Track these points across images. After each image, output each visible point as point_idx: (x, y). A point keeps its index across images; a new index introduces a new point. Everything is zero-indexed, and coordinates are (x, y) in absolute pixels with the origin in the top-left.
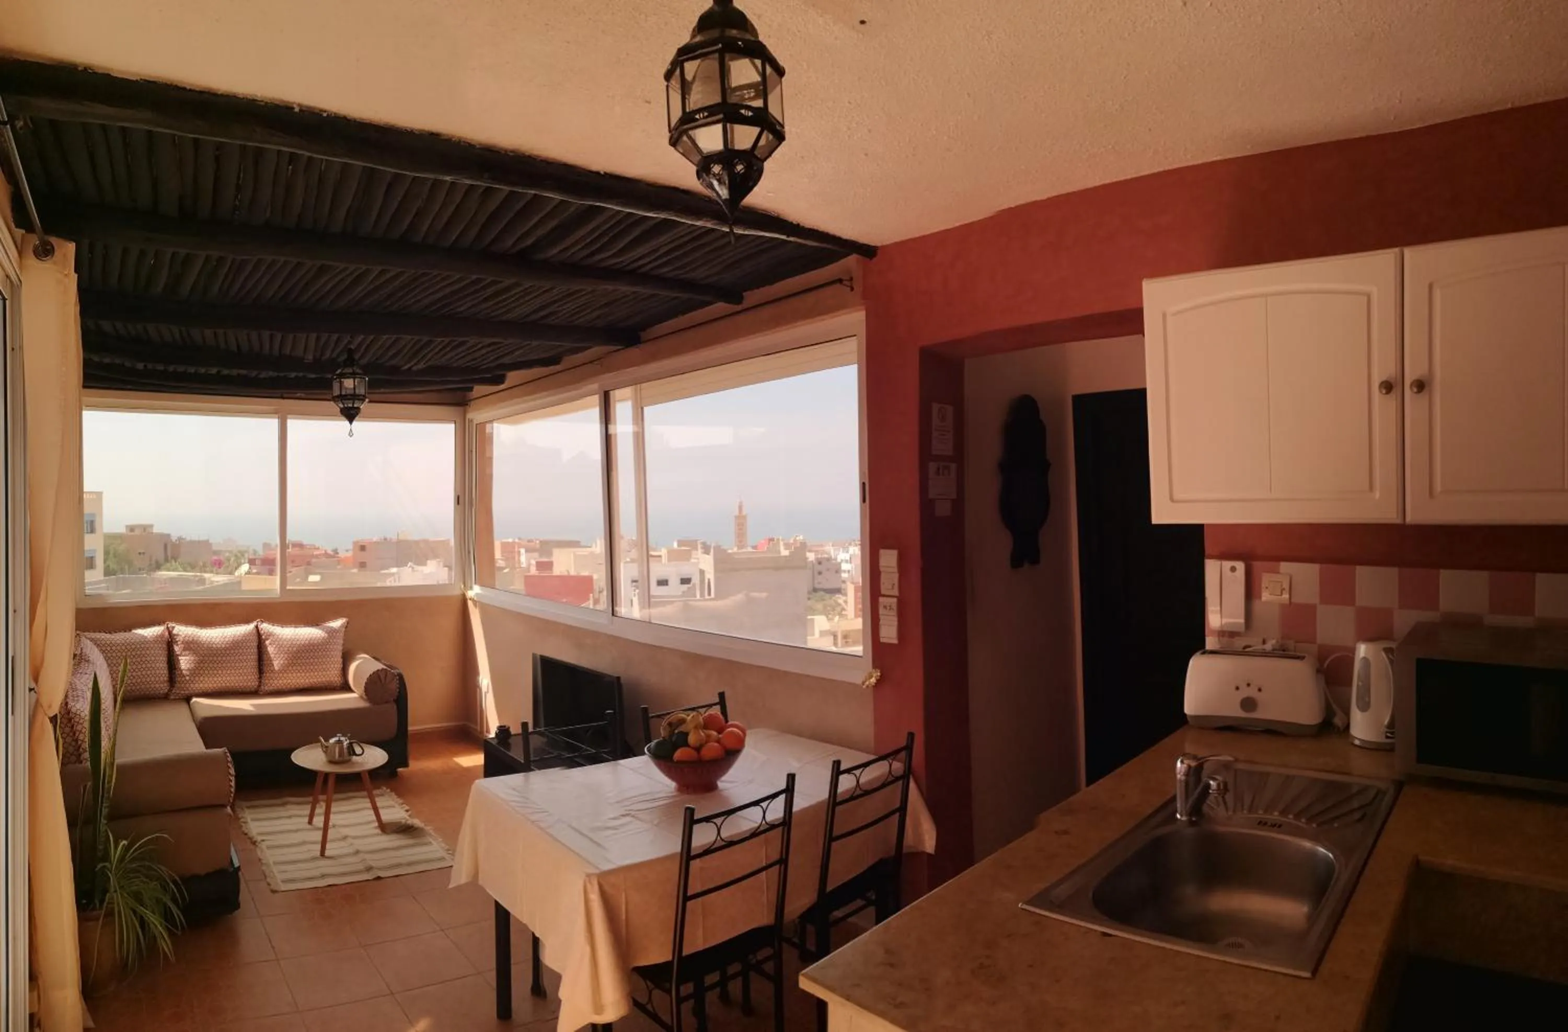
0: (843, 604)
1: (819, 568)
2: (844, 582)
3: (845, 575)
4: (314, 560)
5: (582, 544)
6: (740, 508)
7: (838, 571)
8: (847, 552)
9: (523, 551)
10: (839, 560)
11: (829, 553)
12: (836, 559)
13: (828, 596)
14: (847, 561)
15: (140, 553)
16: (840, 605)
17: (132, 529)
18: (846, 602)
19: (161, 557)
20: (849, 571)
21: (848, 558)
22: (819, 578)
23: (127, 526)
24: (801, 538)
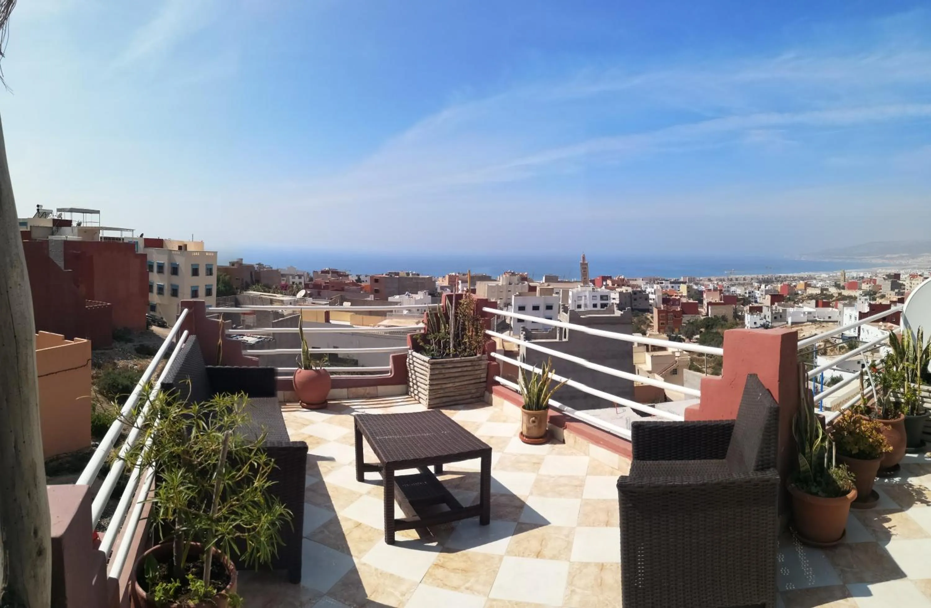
0: (651, 319)
1: (634, 296)
2: (651, 305)
3: (651, 301)
4: (346, 287)
5: (492, 278)
6: (584, 258)
7: (647, 298)
8: (653, 288)
9: (460, 282)
10: (647, 293)
11: (640, 287)
12: (645, 291)
13: (640, 314)
14: (652, 293)
15: (237, 279)
16: (648, 319)
17: (233, 264)
18: (652, 317)
19: (249, 280)
20: (654, 299)
21: (653, 291)
22: (635, 303)
23: (230, 263)
24: (623, 277)
